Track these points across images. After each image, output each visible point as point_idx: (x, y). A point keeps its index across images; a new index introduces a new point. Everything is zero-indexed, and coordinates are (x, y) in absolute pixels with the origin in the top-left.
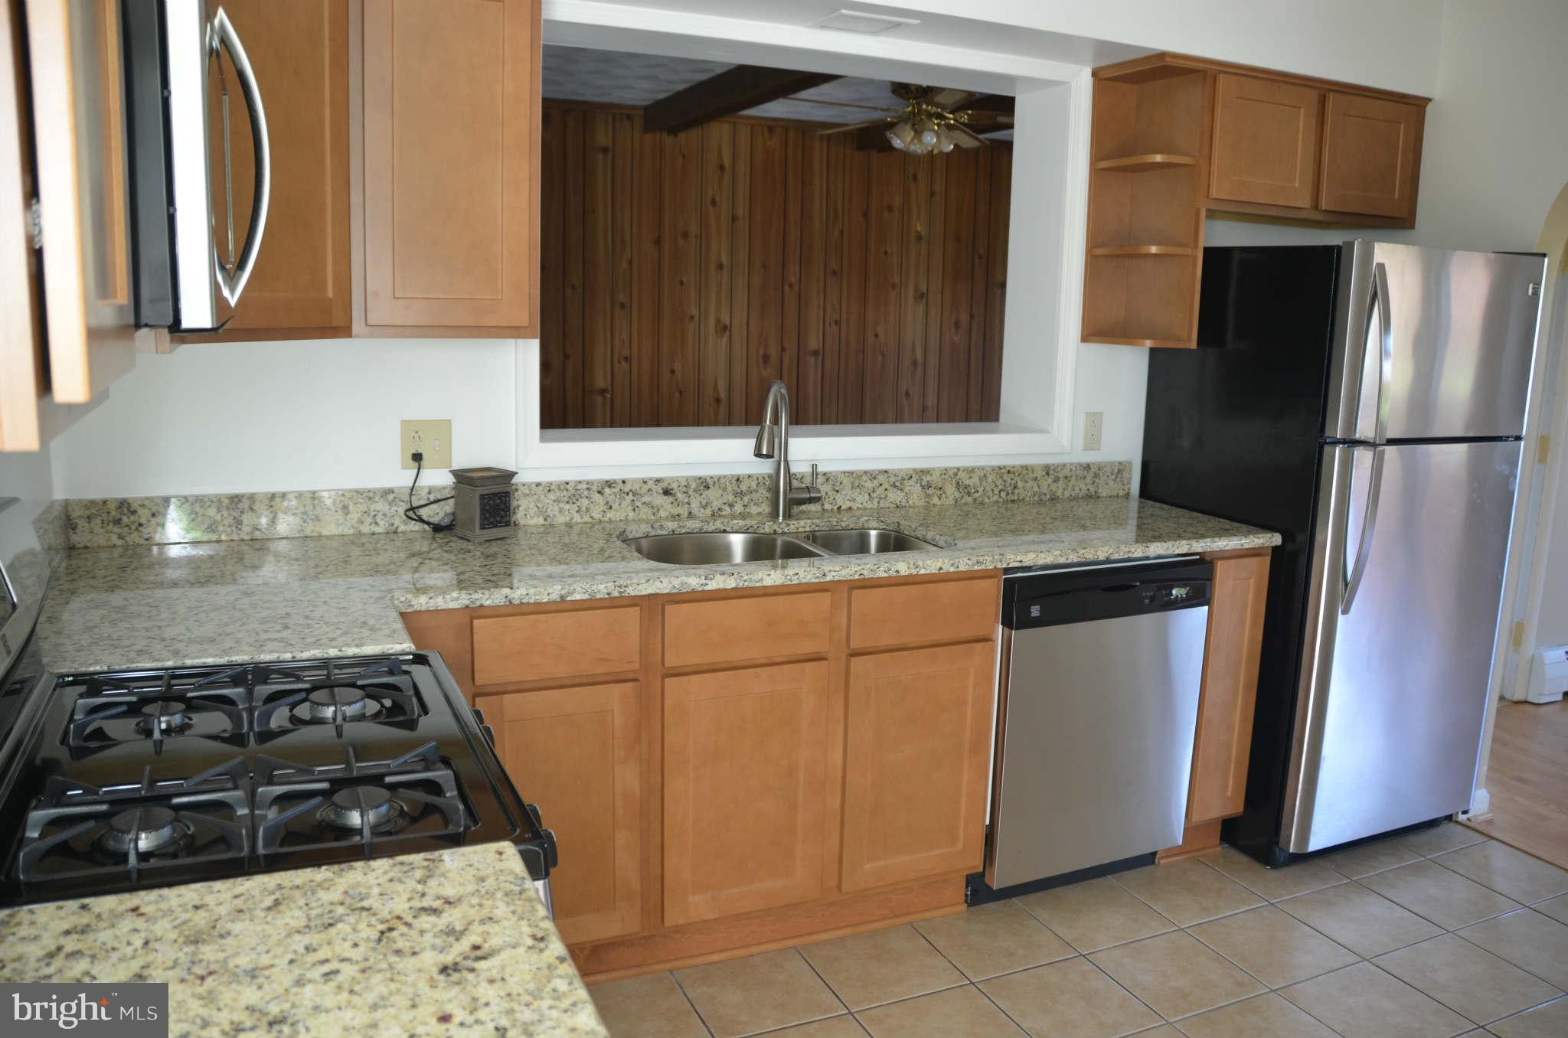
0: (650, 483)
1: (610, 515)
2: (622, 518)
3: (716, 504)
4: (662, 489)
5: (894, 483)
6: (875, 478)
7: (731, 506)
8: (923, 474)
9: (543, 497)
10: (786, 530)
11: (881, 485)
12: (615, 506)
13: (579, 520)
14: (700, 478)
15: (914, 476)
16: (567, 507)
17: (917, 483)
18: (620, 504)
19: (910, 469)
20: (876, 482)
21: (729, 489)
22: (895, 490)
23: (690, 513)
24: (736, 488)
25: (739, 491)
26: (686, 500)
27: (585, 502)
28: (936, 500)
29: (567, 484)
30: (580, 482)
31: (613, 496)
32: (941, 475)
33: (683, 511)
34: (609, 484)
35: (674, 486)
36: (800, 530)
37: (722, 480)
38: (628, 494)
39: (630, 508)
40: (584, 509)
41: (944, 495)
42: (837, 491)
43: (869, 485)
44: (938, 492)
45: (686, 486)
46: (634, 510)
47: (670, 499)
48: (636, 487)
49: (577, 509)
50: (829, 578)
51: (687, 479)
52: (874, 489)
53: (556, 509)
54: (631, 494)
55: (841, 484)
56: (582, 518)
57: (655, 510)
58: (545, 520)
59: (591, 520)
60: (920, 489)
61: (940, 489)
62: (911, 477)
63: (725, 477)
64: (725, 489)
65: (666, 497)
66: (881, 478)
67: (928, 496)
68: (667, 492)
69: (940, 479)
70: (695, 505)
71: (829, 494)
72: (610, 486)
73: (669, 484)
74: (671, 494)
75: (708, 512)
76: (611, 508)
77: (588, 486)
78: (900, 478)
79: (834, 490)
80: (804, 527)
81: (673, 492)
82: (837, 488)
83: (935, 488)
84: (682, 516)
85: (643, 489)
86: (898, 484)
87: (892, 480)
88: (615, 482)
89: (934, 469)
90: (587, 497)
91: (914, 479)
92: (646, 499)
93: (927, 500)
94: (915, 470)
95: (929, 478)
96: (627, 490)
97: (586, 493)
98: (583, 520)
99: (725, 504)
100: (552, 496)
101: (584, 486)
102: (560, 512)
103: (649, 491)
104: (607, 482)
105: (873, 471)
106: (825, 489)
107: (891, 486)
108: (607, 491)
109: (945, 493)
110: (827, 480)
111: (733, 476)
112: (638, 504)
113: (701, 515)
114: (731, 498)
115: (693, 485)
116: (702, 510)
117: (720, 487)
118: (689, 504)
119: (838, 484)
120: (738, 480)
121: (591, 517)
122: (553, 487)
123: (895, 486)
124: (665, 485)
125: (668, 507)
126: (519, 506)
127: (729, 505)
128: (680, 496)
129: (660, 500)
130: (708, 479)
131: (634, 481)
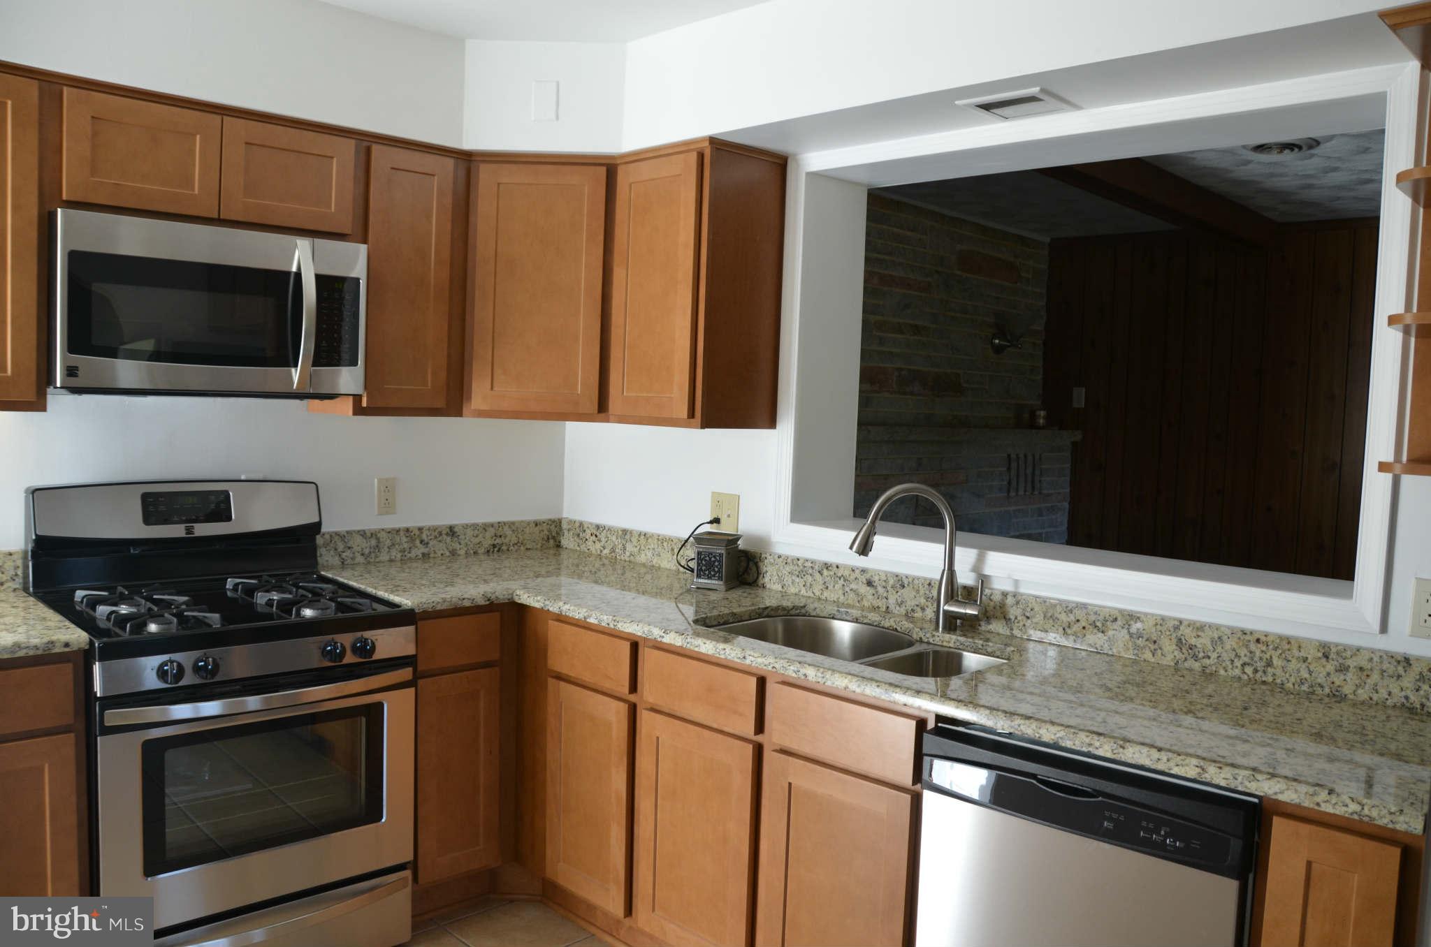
0: (857, 571)
1: (826, 594)
2: (836, 600)
3: (910, 604)
4: (866, 579)
5: (1094, 622)
6: (1071, 611)
7: (923, 609)
8: (1132, 619)
9: (781, 568)
10: (931, 641)
11: (1078, 621)
12: (831, 587)
13: (805, 594)
14: (897, 576)
15: (1119, 619)
16: (797, 580)
17: (1123, 628)
18: (834, 586)
19: (1116, 609)
20: (1072, 618)
21: (922, 592)
22: (1095, 631)
23: (888, 607)
24: (927, 592)
25: (931, 595)
26: (885, 595)
27: (809, 579)
28: (1148, 655)
29: (798, 560)
30: (807, 561)
31: (829, 578)
32: (1156, 624)
33: (882, 604)
34: (827, 566)
35: (876, 578)
36: (945, 644)
37: (916, 582)
38: (840, 579)
39: (841, 592)
40: (808, 584)
41: (1159, 652)
42: (1028, 618)
43: (1063, 617)
44: (1153, 647)
45: (885, 581)
46: (844, 594)
47: (871, 591)
48: (846, 573)
49: (804, 583)
50: (748, 662)
51: (886, 573)
52: (1070, 624)
53: (790, 580)
54: (842, 579)
55: (1032, 610)
56: (807, 592)
57: (861, 598)
58: (783, 587)
59: (812, 595)
60: (1127, 637)
61: (1155, 642)
62: (1116, 620)
63: (918, 579)
64: (918, 591)
65: (868, 588)
66: (1079, 614)
67: (1137, 647)
68: (870, 583)
69: (1154, 630)
70: (892, 601)
71: (1018, 618)
72: (827, 568)
73: (872, 576)
74: (873, 586)
75: (903, 611)
76: (827, 588)
77: (811, 565)
78: (1101, 618)
79: (1024, 615)
80: (949, 642)
81: (875, 584)
82: (1028, 614)
83: (1147, 640)
84: (881, 609)
85: (851, 577)
86: (1099, 624)
87: (1092, 618)
88: (831, 565)
89: (1146, 614)
90: (811, 575)
91: (1119, 622)
92: (853, 586)
93: (1136, 652)
94: (1121, 611)
95: (1139, 625)
96: (840, 575)
97: (810, 571)
98: (807, 595)
99: (917, 606)
100: (788, 568)
101: (810, 565)
102: (792, 583)
103: (856, 579)
104: (826, 564)
105: (1069, 602)
106: (1013, 612)
107: (1090, 624)
108: (825, 572)
109: (1161, 649)
110: (1018, 603)
111: (925, 579)
112: (847, 589)
113: (896, 612)
114: (923, 601)
115: (891, 582)
116: (898, 608)
117: (913, 588)
118: (887, 599)
119: (1029, 609)
120: (930, 584)
121: (813, 592)
122: (789, 561)
123: (1096, 626)
124: (868, 576)
125: (870, 597)
126: (767, 572)
127: (921, 608)
128: (880, 590)
129: (864, 589)
130: (904, 577)
131: (845, 567)
